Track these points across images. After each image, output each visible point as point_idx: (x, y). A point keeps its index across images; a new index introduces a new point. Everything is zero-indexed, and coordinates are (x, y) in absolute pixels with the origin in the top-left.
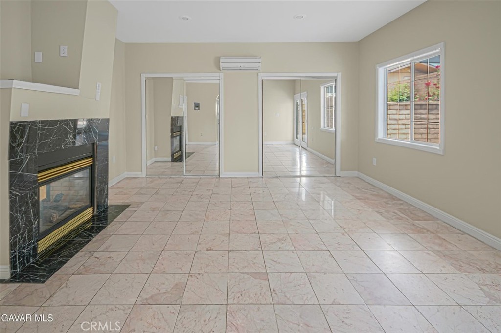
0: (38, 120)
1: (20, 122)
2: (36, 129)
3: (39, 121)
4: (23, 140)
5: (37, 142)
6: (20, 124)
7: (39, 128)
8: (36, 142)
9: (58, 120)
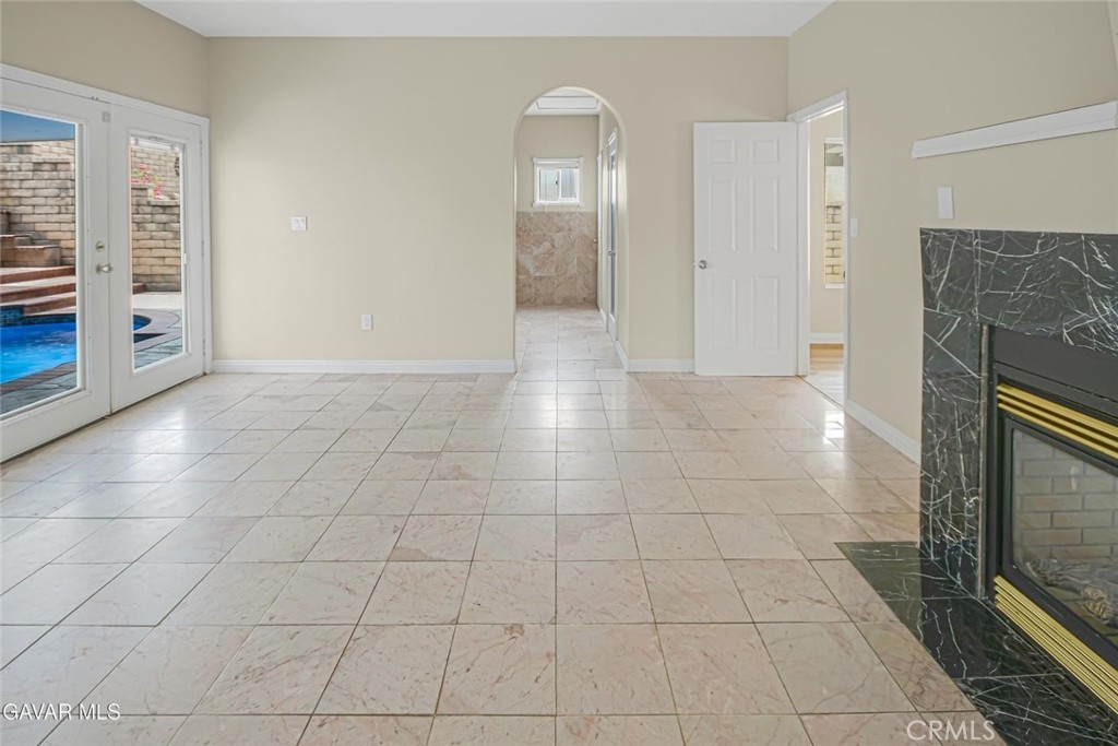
0: (973, 228)
1: (935, 231)
2: (970, 252)
3: (976, 231)
4: (944, 273)
5: (977, 287)
6: (935, 236)
7: (977, 251)
8: (972, 288)
9: (1037, 235)
